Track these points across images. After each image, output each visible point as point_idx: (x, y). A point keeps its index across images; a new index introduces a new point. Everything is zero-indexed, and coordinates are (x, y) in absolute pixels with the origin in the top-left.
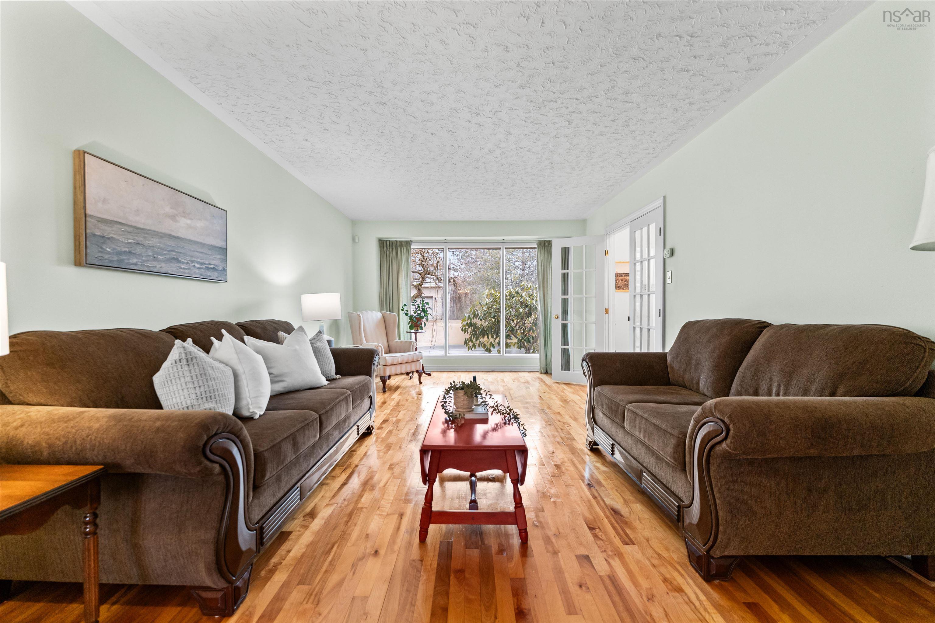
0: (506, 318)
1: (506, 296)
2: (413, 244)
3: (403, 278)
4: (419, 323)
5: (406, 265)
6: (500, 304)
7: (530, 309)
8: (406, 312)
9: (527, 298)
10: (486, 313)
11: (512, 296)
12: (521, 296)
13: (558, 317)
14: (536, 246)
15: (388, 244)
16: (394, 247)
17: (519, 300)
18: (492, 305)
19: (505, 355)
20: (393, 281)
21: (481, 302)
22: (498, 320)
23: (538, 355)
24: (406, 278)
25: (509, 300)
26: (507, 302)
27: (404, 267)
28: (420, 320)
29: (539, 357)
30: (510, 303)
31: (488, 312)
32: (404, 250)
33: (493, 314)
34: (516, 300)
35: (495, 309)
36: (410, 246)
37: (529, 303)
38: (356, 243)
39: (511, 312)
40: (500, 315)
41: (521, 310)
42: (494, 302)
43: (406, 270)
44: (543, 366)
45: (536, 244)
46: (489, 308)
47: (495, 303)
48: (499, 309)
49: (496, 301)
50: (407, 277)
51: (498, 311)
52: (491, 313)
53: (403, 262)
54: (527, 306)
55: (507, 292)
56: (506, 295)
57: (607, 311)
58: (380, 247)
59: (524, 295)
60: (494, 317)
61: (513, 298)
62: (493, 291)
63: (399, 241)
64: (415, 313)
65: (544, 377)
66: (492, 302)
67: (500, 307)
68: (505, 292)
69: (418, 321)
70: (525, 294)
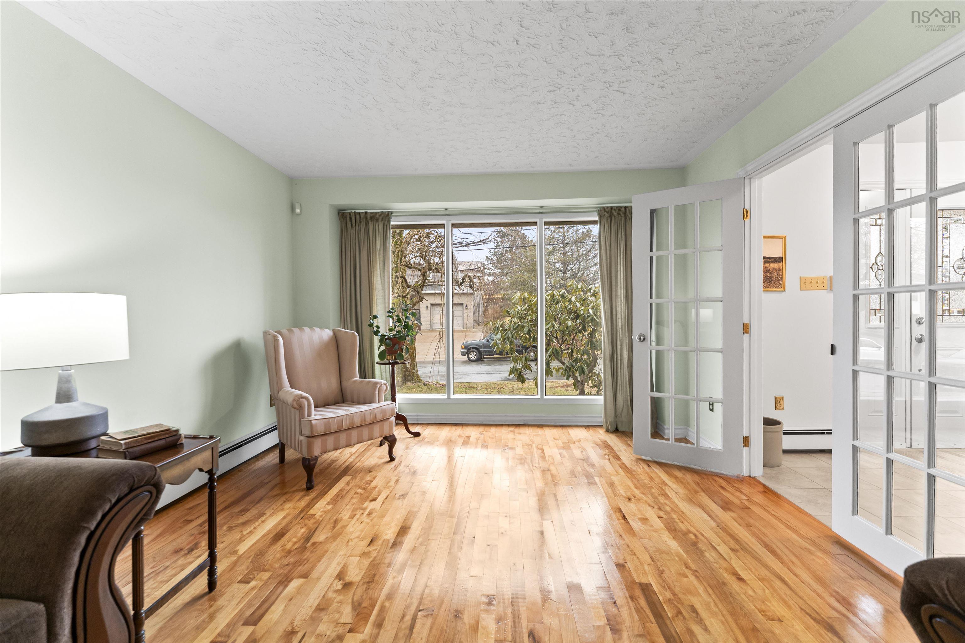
0: (546, 334)
1: (546, 301)
2: (393, 218)
3: (379, 272)
4: (397, 347)
5: (382, 251)
6: (537, 313)
7: (584, 320)
8: (375, 329)
9: (578, 305)
10: (517, 327)
11: (556, 301)
12: (570, 301)
13: (644, 339)
14: (596, 219)
15: (353, 217)
16: (363, 223)
17: (566, 307)
18: (526, 315)
19: (545, 397)
20: (362, 277)
21: (509, 310)
22: (534, 337)
23: (601, 398)
24: (382, 272)
25: (550, 307)
26: (547, 309)
27: (379, 255)
28: (399, 343)
29: (603, 402)
30: (552, 311)
31: (519, 325)
32: (380, 227)
33: (526, 329)
34: (561, 307)
35: (531, 321)
36: (389, 221)
37: (582, 312)
38: (298, 215)
39: (553, 326)
40: (537, 330)
41: (570, 323)
42: (528, 310)
43: (382, 259)
44: (611, 419)
45: (596, 214)
46: (521, 318)
47: (530, 312)
48: (536, 320)
49: (532, 309)
50: (384, 271)
51: (534, 323)
52: (523, 326)
53: (378, 247)
54: (577, 316)
55: (548, 296)
56: (546, 299)
57: (747, 329)
58: (341, 223)
59: (573, 299)
60: (529, 332)
61: (557, 303)
62: (526, 295)
63: (371, 213)
64: (391, 330)
65: (613, 440)
66: (525, 310)
67: (537, 317)
68: (544, 295)
69: (394, 345)
70: (575, 298)
